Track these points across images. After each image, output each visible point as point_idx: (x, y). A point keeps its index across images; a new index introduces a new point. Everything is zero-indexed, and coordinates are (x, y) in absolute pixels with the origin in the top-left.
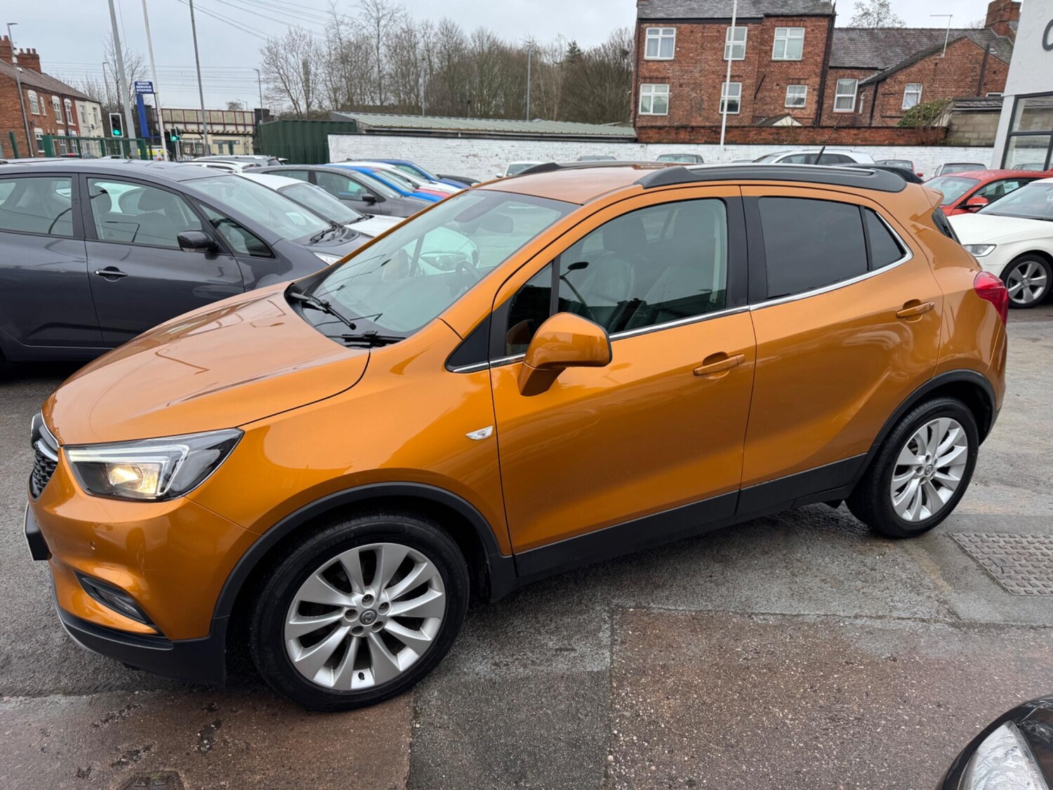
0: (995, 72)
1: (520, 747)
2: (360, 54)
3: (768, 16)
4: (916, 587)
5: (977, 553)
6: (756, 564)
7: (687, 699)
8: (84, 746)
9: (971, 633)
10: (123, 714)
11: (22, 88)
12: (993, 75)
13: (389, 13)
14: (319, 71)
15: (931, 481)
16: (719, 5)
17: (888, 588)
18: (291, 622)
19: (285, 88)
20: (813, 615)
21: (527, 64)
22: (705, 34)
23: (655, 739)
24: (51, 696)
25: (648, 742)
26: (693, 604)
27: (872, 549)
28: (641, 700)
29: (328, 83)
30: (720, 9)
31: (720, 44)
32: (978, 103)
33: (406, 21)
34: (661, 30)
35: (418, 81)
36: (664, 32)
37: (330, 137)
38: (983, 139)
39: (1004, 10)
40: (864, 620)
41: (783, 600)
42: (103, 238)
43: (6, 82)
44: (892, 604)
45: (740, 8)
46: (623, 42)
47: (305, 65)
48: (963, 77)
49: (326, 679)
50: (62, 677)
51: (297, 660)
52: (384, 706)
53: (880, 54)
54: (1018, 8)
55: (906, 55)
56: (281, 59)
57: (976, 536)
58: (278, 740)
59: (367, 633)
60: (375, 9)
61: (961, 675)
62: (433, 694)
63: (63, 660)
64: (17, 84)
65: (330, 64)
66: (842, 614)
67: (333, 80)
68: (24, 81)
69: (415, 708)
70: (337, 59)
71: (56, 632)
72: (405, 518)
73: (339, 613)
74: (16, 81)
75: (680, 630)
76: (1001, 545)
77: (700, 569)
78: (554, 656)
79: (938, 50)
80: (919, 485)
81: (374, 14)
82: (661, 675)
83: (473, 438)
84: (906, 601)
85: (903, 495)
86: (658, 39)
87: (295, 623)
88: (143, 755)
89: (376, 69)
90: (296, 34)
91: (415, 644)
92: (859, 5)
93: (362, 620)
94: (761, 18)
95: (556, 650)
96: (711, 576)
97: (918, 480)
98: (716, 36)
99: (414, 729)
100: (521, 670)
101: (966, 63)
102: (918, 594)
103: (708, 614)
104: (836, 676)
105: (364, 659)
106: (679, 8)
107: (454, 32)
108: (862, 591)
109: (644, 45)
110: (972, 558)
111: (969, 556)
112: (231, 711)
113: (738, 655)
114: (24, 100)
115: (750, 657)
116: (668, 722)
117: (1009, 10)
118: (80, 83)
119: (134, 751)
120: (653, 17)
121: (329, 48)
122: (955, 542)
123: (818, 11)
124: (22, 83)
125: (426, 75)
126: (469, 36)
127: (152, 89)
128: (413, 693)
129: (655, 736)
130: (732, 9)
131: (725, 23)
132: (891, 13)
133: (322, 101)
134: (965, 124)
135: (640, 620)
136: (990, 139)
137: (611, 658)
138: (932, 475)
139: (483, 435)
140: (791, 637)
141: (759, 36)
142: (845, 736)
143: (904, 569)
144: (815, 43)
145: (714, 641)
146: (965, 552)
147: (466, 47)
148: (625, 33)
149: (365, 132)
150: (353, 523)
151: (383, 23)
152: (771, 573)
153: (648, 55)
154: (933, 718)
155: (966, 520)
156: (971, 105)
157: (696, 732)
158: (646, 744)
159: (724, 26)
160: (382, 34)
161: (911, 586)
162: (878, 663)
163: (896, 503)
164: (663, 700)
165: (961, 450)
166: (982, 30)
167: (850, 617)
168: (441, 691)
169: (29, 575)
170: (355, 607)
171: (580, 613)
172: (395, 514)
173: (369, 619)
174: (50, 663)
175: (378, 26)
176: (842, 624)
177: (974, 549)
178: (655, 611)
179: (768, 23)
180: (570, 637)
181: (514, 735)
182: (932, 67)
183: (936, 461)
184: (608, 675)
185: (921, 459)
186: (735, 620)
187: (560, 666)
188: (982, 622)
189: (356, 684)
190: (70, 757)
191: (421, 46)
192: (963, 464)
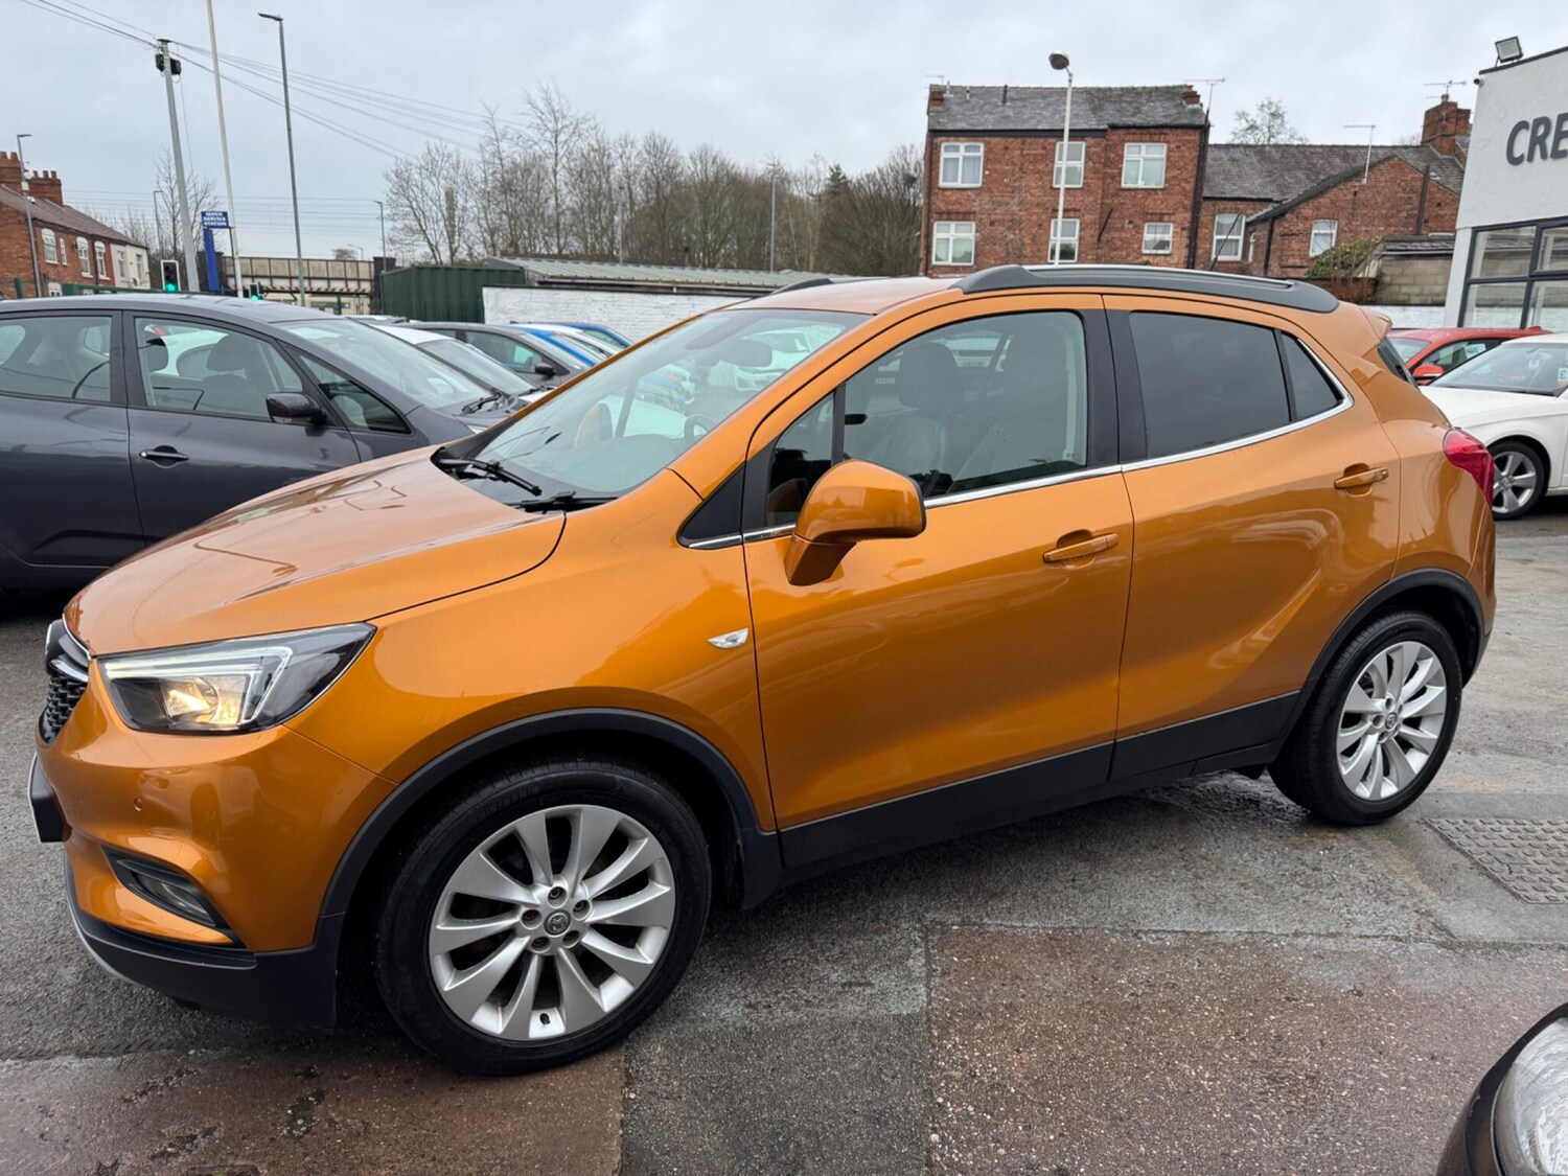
0: (1439, 205)
1: (793, 1125)
2: (530, 180)
3: (1114, 127)
4: (1383, 893)
5: (1470, 845)
6: (1141, 863)
7: (1049, 1052)
8: (108, 1130)
9: (1472, 956)
10: (170, 1084)
11: (34, 226)
12: (1437, 209)
13: (571, 123)
14: (470, 204)
15: (1397, 738)
16: (1044, 112)
17: (1341, 895)
18: (439, 927)
19: (418, 227)
20: (1232, 933)
21: (771, 197)
22: (1025, 152)
23: (1002, 1109)
24: (57, 1059)
25: (992, 1115)
26: (1050, 919)
27: (1312, 842)
28: (977, 1054)
29: (483, 222)
30: (1045, 118)
31: (1047, 165)
32: (1418, 244)
33: (596, 135)
34: (962, 146)
35: (612, 220)
36: (967, 149)
37: (486, 291)
38: (1427, 295)
39: (1447, 120)
40: (1309, 940)
41: (1185, 912)
42: (154, 404)
43: (10, 218)
44: (1350, 916)
45: (1074, 116)
46: (908, 164)
47: (450, 196)
48: (1394, 211)
49: (491, 1021)
50: (75, 1032)
51: (447, 988)
52: (580, 1067)
53: (1275, 181)
54: (1467, 118)
55: (1313, 181)
56: (414, 188)
57: (1465, 822)
58: (413, 1118)
59: (555, 949)
60: (552, 119)
61: (1462, 1014)
62: (655, 1050)
63: (77, 1007)
64: (27, 220)
65: (485, 194)
66: (1274, 931)
67: (489, 217)
68: (36, 216)
69: (627, 1070)
70: (495, 187)
71: (66, 966)
72: (615, 767)
73: (514, 916)
74: (25, 216)
75: (1032, 954)
76: (1503, 834)
77: (1056, 870)
78: (839, 993)
79: (1357, 174)
80: (1377, 743)
81: (550, 126)
82: (1006, 1019)
83: (719, 645)
84: (1369, 912)
85: (1355, 759)
86: (957, 159)
87: (447, 930)
88: (202, 1142)
89: (552, 202)
90: (438, 151)
91: (628, 970)
92: (1242, 115)
93: (548, 927)
94: (1104, 131)
95: (843, 985)
96: (1073, 880)
97: (1377, 735)
98: (1041, 155)
99: (626, 1100)
100: (791, 1013)
101: (1397, 192)
102: (1387, 903)
103: (1072, 932)
104: (1272, 1017)
105: (548, 994)
106: (987, 116)
107: (665, 151)
108: (1303, 899)
109: (938, 167)
110: (1463, 853)
111: (1458, 850)
112: (340, 1077)
113: (1121, 990)
114: (36, 243)
115: (1140, 992)
116: (1021, 1085)
117: (1454, 120)
118: (119, 221)
119: (188, 1137)
120: (951, 128)
121: (484, 172)
122: (1436, 830)
123: (1185, 121)
124: (34, 219)
125: (623, 211)
126: (686, 155)
127: (227, 221)
128: (623, 1049)
129: (1002, 1106)
130: (1064, 117)
131: (1053, 137)
132: (1288, 126)
133: (473, 246)
134: (1402, 275)
135: (970, 942)
136: (1438, 295)
137: (928, 995)
138: (1396, 729)
139: (735, 641)
140: (1200, 964)
141: (1103, 155)
142: (1294, 1103)
143: (1364, 870)
144: (1182, 164)
145: (1084, 970)
146: (1451, 844)
147: (681, 173)
148: (911, 152)
149: (536, 285)
150: (538, 771)
151: (562, 138)
152: (1164, 875)
153: (944, 180)
154: (1426, 1076)
155: (1449, 801)
156: (1409, 248)
157: (1064, 1098)
158: (989, 1117)
159: (1051, 140)
160: (561, 152)
161: (1375, 891)
162: (1335, 1000)
163: (1344, 771)
164: (1012, 1053)
165: (1437, 692)
166: (1417, 147)
167: (1287, 935)
168: (666, 1046)
169: (25, 885)
170: (537, 906)
171: (876, 932)
172: (600, 761)
173: (558, 926)
174: (56, 1012)
175: (556, 142)
176: (1276, 945)
177: (1464, 839)
178: (991, 929)
179: (1114, 137)
180: (863, 967)
181: (782, 1107)
182: (1350, 197)
183: (1400, 709)
184: (925, 1019)
185: (1379, 704)
186: (1113, 940)
187: (851, 1007)
188: (1486, 940)
189: (537, 1030)
190: (86, 1147)
191: (618, 169)
192: (1441, 714)
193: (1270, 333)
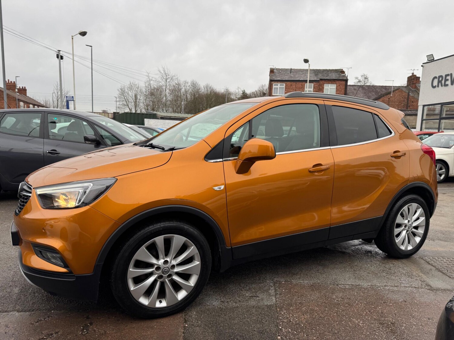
0: (412, 102)
1: (236, 334)
2: (158, 92)
3: (321, 80)
4: (410, 276)
5: (435, 264)
6: (338, 267)
7: (312, 315)
8: (26, 332)
9: (438, 292)
10: (46, 320)
11: (18, 101)
12: (412, 103)
13: (170, 77)
14: (141, 98)
15: (411, 232)
16: (302, 76)
17: (398, 276)
18: (130, 270)
19: (126, 104)
20: (366, 285)
21: (226, 98)
22: (297, 86)
23: (299, 330)
24: (11, 312)
25: (296, 332)
26: (311, 280)
27: (388, 262)
28: (291, 315)
29: (145, 103)
30: (302, 77)
31: (303, 90)
32: (407, 112)
33: (178, 80)
34: (279, 84)
35: (181, 104)
36: (280, 85)
37: (145, 119)
39: (414, 79)
40: (389, 287)
41: (351, 279)
42: (51, 138)
43: (12, 99)
44: (401, 282)
45: (310, 77)
46: (264, 90)
47: (136, 96)
48: (400, 104)
49: (144, 301)
50: (17, 306)
51: (132, 289)
52: (170, 317)
53: (366, 95)
54: (419, 79)
55: (377, 95)
56: (126, 93)
57: (433, 258)
58: (120, 330)
59: (164, 280)
60: (165, 76)
61: (437, 308)
62: (193, 313)
63: (18, 299)
65: (146, 95)
66: (379, 285)
67: (147, 102)
69: (185, 318)
70: (148, 94)
71: (16, 288)
72: (184, 224)
73: (153, 268)
74: (16, 98)
75: (306, 290)
76: (444, 261)
77: (313, 268)
78: (249, 299)
79: (390, 93)
80: (406, 233)
81: (165, 77)
82: (299, 306)
83: (216, 189)
84: (407, 281)
85: (400, 237)
86: (278, 88)
87: (133, 272)
88: (55, 335)
89: (165, 98)
90: (133, 83)
91: (186, 288)
92: (357, 78)
93: (163, 272)
94: (319, 81)
95: (250, 297)
96: (318, 271)
97: (405, 231)
98: (301, 87)
99: (185, 327)
100: (234, 304)
101: (401, 98)
102: (412, 278)
103: (318, 284)
104: (380, 307)
105: (162, 295)
106: (286, 76)
107: (196, 85)
108: (387, 277)
109: (272, 90)
110: (433, 266)
111: (431, 265)
112: (97, 319)
113: (334, 299)
114: (18, 106)
115: (339, 300)
116: (305, 324)
117: (416, 80)
118: (42, 101)
119: (50, 334)
120: (276, 79)
121: (146, 89)
122: (424, 260)
123: (341, 78)
124: (18, 99)
125: (184, 101)
126: (202, 87)
127: (73, 99)
128: (184, 313)
129: (299, 329)
130: (307, 77)
131: (305, 82)
132: (369, 81)
133: (142, 109)
135: (288, 286)
136: (414, 126)
137: (276, 300)
138: (411, 229)
139: (220, 188)
140: (357, 293)
141: (318, 87)
142: (388, 330)
143: (404, 270)
144: (340, 90)
145: (322, 294)
146: (429, 264)
147: (201, 91)
148: (265, 86)
149: (160, 118)
150: (162, 224)
151: (168, 81)
152: (345, 270)
153: (274, 94)
154: (427, 324)
155: (427, 253)
157: (318, 328)
158: (295, 332)
159: (304, 83)
160: (167, 85)
161: (408, 275)
162: (398, 303)
163: (397, 241)
164: (302, 315)
165: (422, 219)
166: (405, 87)
167: (382, 286)
168: (197, 312)
169: (4, 267)
170: (160, 265)
171: (260, 283)
172: (180, 222)
173: (166, 272)
174: (12, 300)
175: (166, 82)
176: (379, 288)
177: (433, 262)
178: (294, 283)
179: (321, 82)
180: (256, 292)
181: (233, 329)
182: (388, 99)
183: (412, 223)
184: (275, 306)
185: (406, 222)
186: (331, 286)
187: (252, 303)
188: (442, 288)
189: (158, 305)
190: (19, 336)
191: (183, 90)
192: (424, 226)
193: (371, 114)
